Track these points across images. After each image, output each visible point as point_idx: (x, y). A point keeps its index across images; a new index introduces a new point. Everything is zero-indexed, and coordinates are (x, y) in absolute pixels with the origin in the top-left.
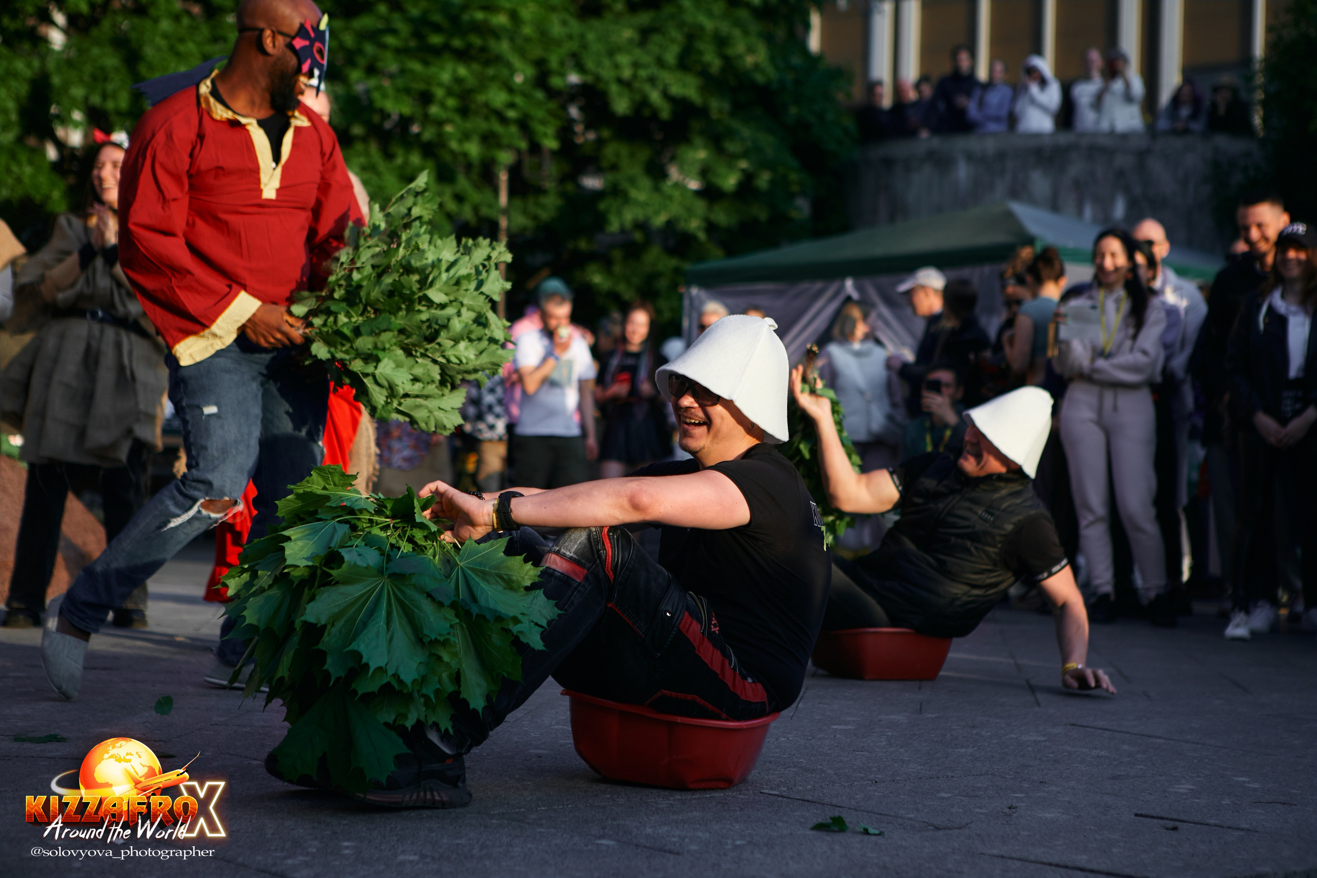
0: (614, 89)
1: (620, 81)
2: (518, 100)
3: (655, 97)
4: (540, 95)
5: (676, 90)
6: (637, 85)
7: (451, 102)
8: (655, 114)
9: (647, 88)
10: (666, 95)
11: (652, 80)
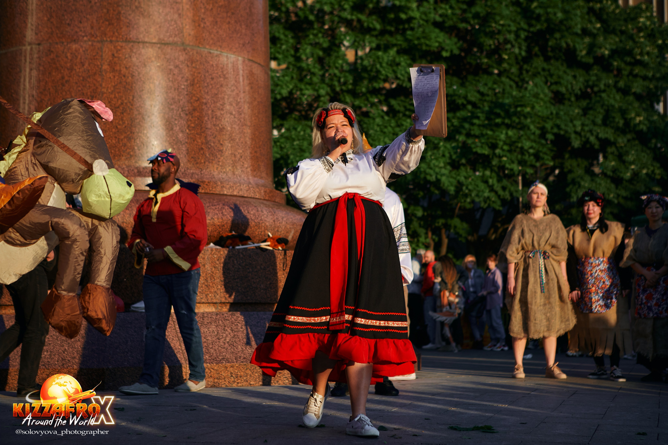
0: (573, 136)
1: (576, 132)
2: (534, 145)
3: (592, 139)
4: (543, 142)
5: (602, 135)
6: (583, 134)
7: (506, 148)
8: (592, 146)
9: (588, 135)
10: (597, 137)
11: (591, 131)
